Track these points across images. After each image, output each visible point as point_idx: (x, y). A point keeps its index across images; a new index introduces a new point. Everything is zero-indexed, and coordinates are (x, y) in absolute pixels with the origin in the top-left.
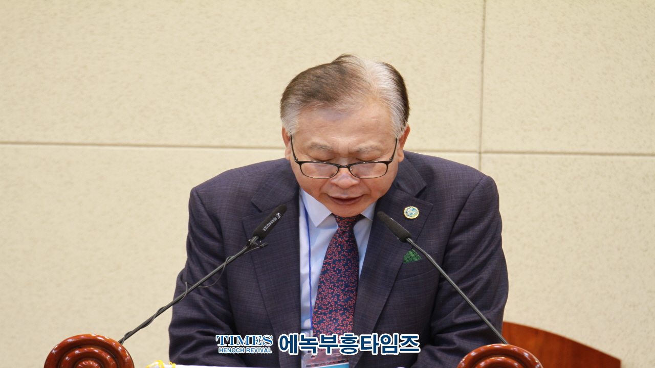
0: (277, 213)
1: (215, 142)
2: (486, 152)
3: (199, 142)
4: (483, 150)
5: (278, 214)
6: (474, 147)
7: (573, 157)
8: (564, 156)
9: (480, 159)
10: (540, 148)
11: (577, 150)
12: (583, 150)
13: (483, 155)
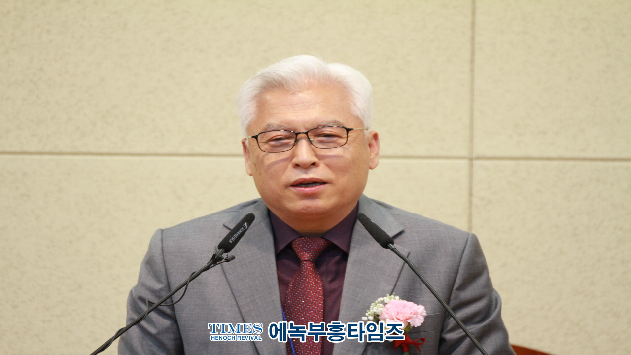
0: (244, 223)
1: (184, 150)
2: (478, 158)
3: (166, 150)
4: (474, 156)
5: (246, 224)
6: (464, 152)
7: (572, 163)
8: (562, 163)
9: (471, 166)
10: (536, 154)
11: (576, 154)
12: (582, 155)
13: (476, 162)
